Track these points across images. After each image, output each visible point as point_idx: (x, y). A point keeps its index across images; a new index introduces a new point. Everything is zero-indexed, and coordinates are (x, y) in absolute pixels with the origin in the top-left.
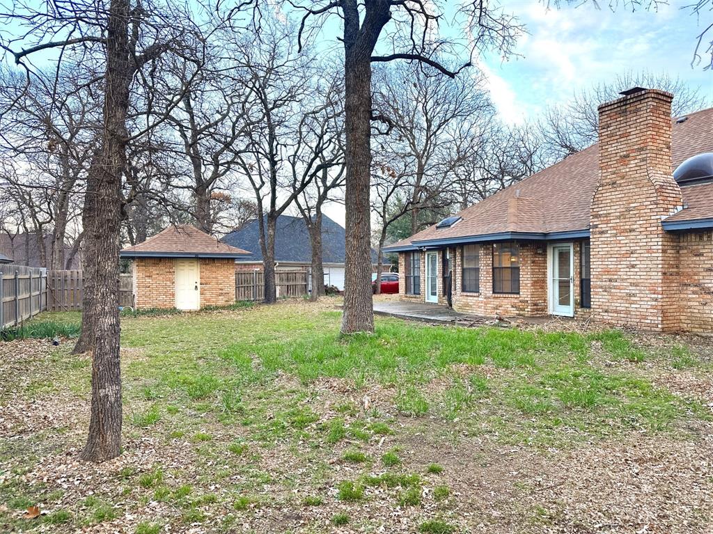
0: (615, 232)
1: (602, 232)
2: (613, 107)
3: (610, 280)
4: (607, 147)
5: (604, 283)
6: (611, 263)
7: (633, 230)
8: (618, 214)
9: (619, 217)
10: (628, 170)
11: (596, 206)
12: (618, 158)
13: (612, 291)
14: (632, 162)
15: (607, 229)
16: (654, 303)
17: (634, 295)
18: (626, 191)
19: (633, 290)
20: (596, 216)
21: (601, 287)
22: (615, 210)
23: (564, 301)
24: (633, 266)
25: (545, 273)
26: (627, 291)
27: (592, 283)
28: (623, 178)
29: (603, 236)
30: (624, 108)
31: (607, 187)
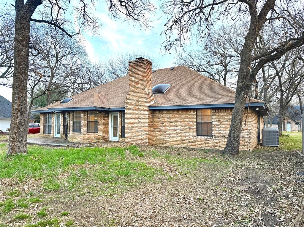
0: (134, 109)
1: (129, 109)
2: (133, 63)
3: (132, 127)
4: (131, 77)
5: (130, 128)
6: (132, 120)
7: (139, 109)
8: (135, 103)
9: (135, 104)
10: (138, 87)
11: (127, 99)
12: (135, 82)
13: (133, 131)
14: (140, 84)
15: (131, 108)
16: (146, 135)
17: (140, 132)
18: (137, 95)
19: (139, 130)
20: (127, 103)
21: (129, 130)
22: (134, 101)
23: (115, 135)
24: (139, 122)
25: (108, 124)
26: (137, 131)
27: (125, 128)
28: (137, 89)
29: (130, 110)
30: (137, 64)
31: (131, 92)
